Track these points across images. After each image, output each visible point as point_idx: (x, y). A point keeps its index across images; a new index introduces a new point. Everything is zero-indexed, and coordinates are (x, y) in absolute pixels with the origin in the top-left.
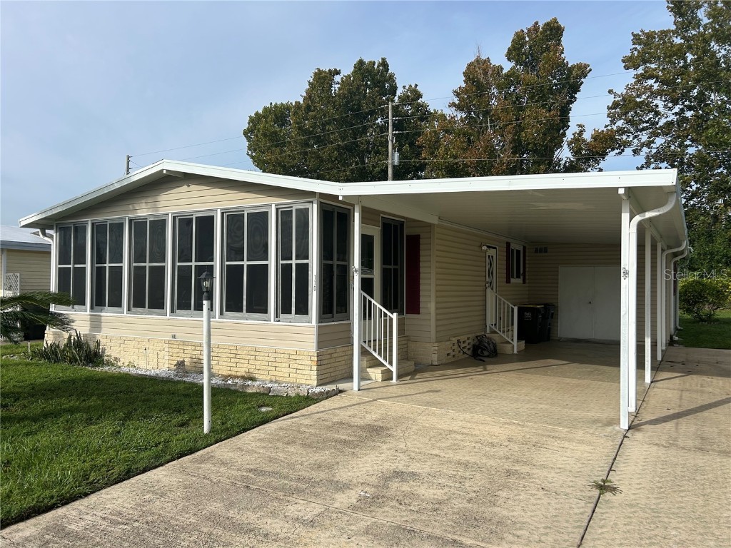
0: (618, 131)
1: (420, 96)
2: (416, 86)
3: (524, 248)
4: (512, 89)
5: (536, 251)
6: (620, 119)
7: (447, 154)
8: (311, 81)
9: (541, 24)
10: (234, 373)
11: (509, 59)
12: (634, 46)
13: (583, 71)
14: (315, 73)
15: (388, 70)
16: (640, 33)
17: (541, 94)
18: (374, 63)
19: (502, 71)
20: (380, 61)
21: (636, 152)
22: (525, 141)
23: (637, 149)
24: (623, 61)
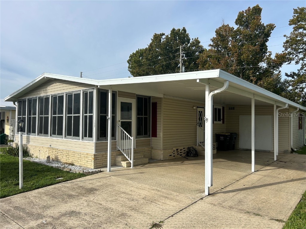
0: (288, 54)
1: (199, 42)
2: (198, 38)
3: (223, 108)
4: (238, 37)
5: (230, 109)
6: (289, 48)
7: (209, 67)
8: (153, 39)
9: (251, 8)
10: (67, 162)
11: (237, 24)
12: (294, 15)
13: (272, 27)
14: (154, 35)
15: (186, 32)
16: (297, 9)
17: (250, 38)
18: (180, 30)
19: (233, 29)
20: (183, 28)
21: (297, 63)
22: (243, 60)
23: (297, 61)
24: (289, 22)
